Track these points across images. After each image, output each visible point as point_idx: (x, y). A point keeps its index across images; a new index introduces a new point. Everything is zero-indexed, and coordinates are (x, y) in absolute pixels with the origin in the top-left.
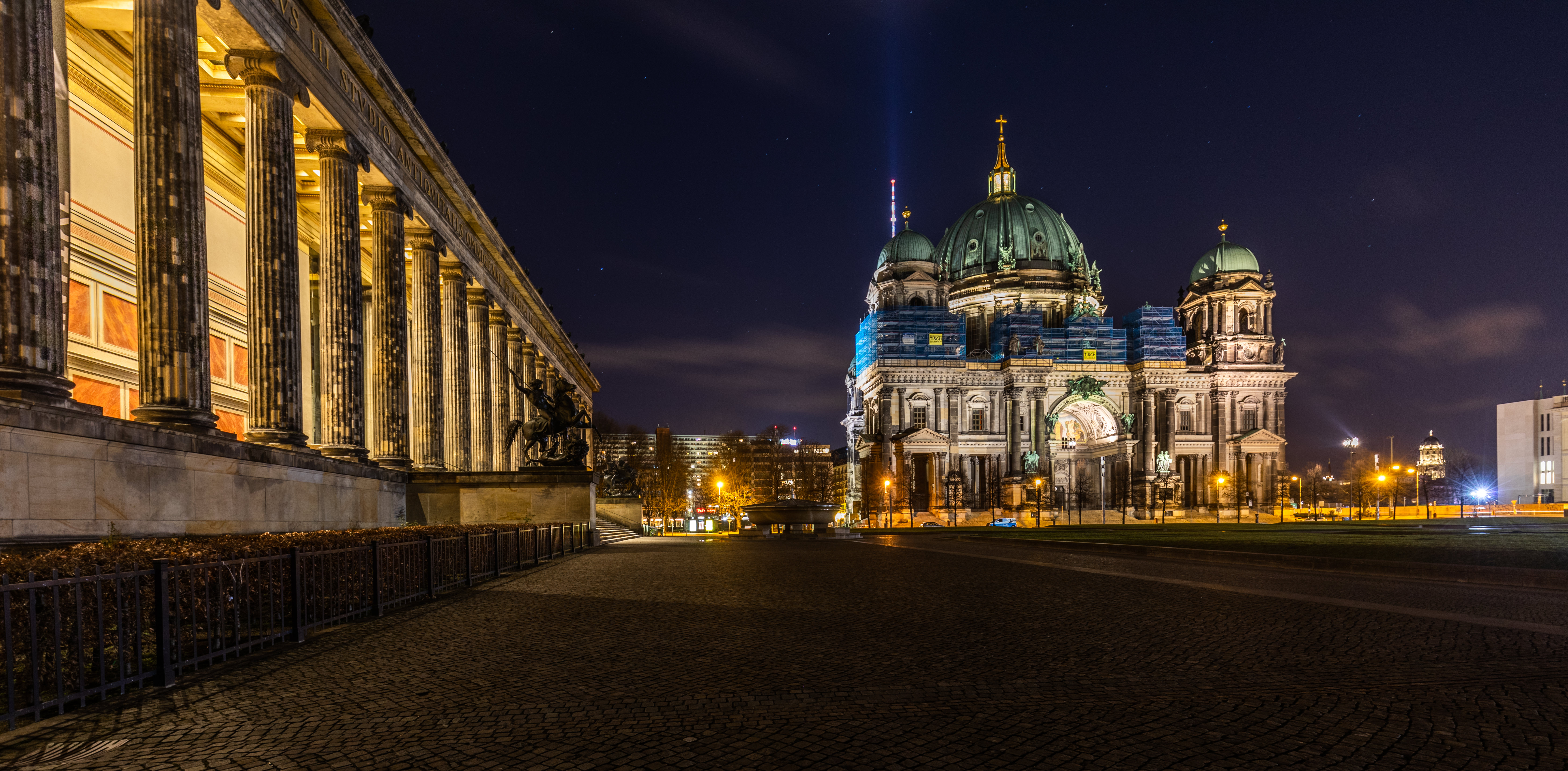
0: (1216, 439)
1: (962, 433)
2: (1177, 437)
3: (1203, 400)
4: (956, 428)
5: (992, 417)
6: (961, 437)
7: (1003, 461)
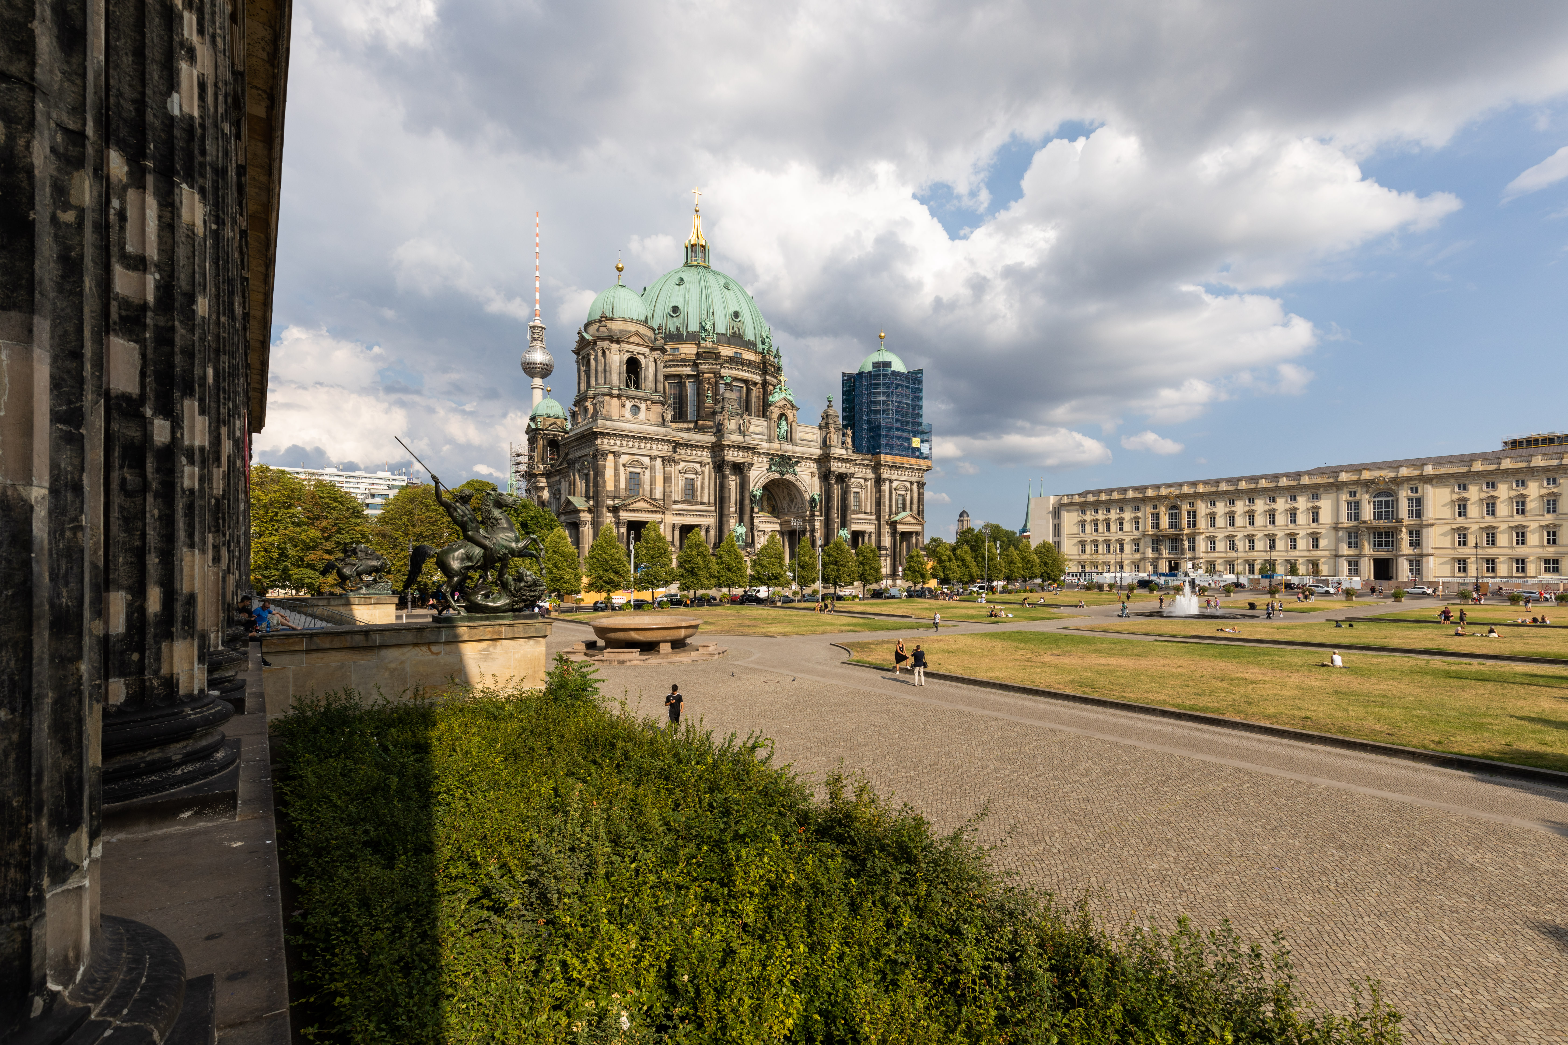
0: (878, 518)
1: (675, 502)
2: (853, 516)
3: (869, 483)
4: (670, 496)
5: (702, 488)
6: (675, 507)
7: (712, 532)
